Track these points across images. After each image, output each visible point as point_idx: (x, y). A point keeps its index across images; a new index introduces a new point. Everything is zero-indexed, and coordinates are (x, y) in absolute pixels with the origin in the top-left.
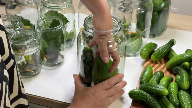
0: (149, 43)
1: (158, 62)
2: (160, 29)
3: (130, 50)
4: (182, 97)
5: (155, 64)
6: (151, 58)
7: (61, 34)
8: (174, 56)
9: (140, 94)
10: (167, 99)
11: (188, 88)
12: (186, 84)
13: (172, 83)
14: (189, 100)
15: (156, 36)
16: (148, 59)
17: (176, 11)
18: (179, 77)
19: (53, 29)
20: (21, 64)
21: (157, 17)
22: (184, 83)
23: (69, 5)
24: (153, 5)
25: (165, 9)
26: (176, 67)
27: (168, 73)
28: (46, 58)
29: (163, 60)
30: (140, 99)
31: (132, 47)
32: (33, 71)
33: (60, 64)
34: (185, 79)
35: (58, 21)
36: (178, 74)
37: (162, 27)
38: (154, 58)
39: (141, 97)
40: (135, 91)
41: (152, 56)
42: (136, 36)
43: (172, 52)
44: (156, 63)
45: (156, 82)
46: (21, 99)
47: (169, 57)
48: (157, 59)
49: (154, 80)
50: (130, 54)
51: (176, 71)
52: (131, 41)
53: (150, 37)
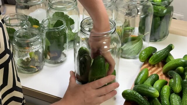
0: (148, 47)
1: (156, 66)
2: (161, 34)
3: (130, 52)
4: (173, 100)
5: (152, 67)
6: (149, 61)
7: (64, 33)
8: (170, 60)
9: (132, 95)
10: (158, 101)
11: (179, 92)
12: (178, 88)
13: (165, 86)
14: (179, 103)
15: (158, 41)
16: (146, 62)
17: (183, 18)
18: (172, 81)
19: (56, 29)
20: (26, 60)
21: (159, 22)
22: (176, 87)
23: (74, 7)
24: (153, 10)
25: (167, 15)
26: (171, 71)
27: (164, 76)
28: (50, 56)
29: (160, 64)
30: (132, 99)
31: (132, 50)
32: (35, 68)
33: (62, 62)
34: (177, 83)
35: (62, 21)
36: (172, 78)
37: (163, 32)
38: (152, 62)
39: (133, 98)
40: (128, 91)
41: (150, 59)
42: (137, 39)
43: (169, 57)
44: (154, 66)
45: (149, 85)
46: (15, 91)
47: (167, 61)
48: (154, 63)
49: (148, 82)
50: (129, 57)
51: (170, 75)
52: (131, 44)
53: (150, 41)
